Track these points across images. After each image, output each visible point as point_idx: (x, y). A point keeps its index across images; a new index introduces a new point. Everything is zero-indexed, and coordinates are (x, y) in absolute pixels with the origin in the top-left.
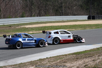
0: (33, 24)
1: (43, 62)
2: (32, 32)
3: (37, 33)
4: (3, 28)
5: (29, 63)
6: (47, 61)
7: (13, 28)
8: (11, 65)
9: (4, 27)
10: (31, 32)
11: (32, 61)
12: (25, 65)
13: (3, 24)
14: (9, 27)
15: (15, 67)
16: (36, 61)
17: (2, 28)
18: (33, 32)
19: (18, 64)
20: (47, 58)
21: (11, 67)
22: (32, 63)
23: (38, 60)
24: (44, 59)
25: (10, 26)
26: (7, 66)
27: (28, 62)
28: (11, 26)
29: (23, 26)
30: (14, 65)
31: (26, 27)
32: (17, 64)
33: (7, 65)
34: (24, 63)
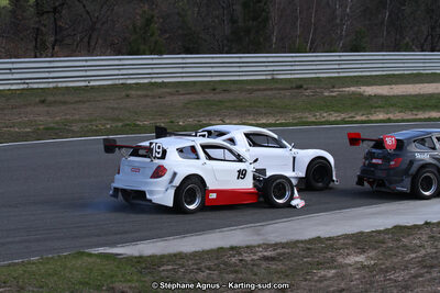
0: (396, 83)
1: (405, 241)
2: (387, 116)
3: (403, 121)
4: (269, 93)
5: (350, 241)
6: (424, 238)
7: (308, 92)
8: (276, 244)
9: (272, 89)
10: (381, 116)
11: (362, 233)
12: (332, 245)
13: (269, 77)
14: (292, 88)
15: (290, 251)
16: (379, 232)
17: (264, 90)
18: (391, 116)
19: (302, 242)
20: (426, 223)
21: (275, 250)
22: (360, 241)
23: (386, 231)
24: (416, 227)
25: (299, 85)
26: (259, 246)
27: (346, 236)
28: (301, 87)
29: (353, 89)
30: (287, 243)
31: (366, 94)
32: (297, 241)
33: (261, 242)
34: (330, 239)
